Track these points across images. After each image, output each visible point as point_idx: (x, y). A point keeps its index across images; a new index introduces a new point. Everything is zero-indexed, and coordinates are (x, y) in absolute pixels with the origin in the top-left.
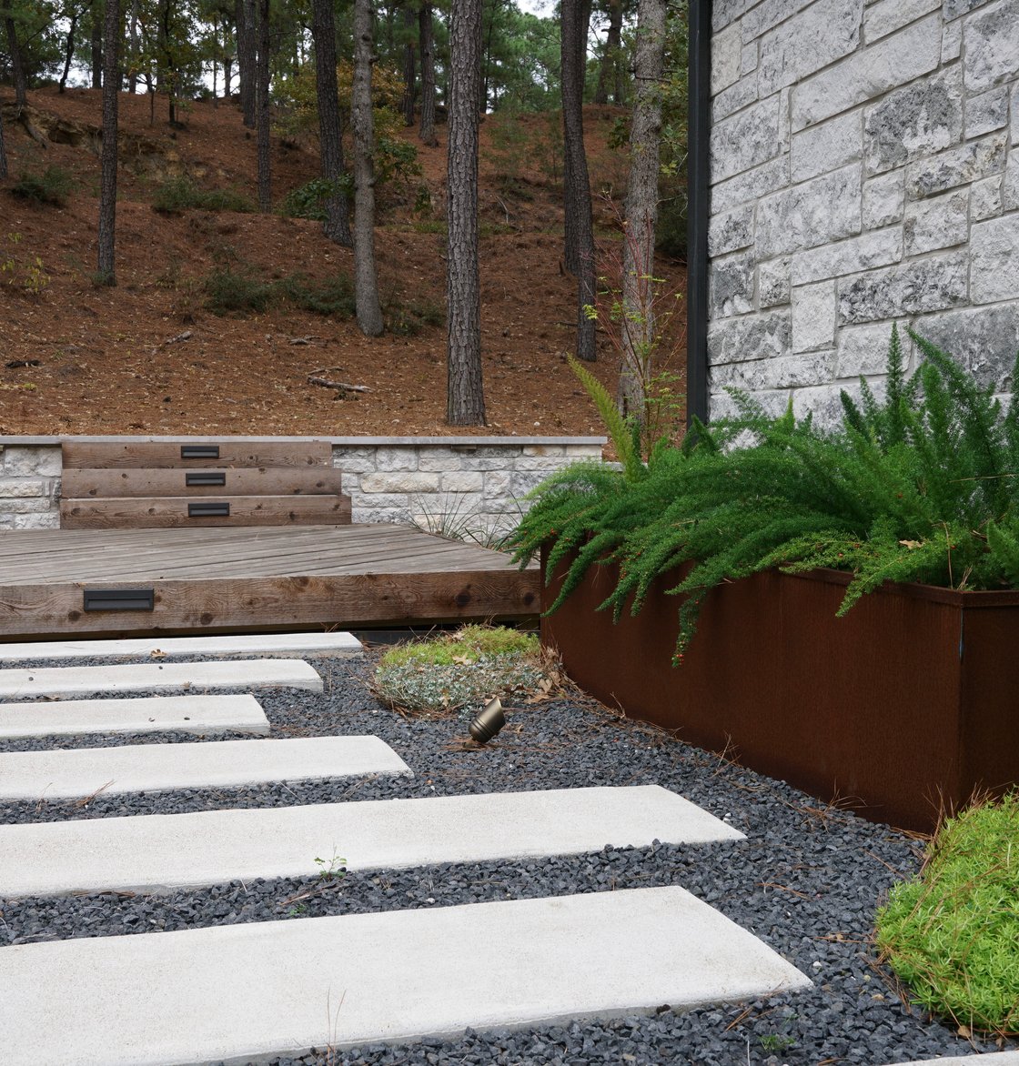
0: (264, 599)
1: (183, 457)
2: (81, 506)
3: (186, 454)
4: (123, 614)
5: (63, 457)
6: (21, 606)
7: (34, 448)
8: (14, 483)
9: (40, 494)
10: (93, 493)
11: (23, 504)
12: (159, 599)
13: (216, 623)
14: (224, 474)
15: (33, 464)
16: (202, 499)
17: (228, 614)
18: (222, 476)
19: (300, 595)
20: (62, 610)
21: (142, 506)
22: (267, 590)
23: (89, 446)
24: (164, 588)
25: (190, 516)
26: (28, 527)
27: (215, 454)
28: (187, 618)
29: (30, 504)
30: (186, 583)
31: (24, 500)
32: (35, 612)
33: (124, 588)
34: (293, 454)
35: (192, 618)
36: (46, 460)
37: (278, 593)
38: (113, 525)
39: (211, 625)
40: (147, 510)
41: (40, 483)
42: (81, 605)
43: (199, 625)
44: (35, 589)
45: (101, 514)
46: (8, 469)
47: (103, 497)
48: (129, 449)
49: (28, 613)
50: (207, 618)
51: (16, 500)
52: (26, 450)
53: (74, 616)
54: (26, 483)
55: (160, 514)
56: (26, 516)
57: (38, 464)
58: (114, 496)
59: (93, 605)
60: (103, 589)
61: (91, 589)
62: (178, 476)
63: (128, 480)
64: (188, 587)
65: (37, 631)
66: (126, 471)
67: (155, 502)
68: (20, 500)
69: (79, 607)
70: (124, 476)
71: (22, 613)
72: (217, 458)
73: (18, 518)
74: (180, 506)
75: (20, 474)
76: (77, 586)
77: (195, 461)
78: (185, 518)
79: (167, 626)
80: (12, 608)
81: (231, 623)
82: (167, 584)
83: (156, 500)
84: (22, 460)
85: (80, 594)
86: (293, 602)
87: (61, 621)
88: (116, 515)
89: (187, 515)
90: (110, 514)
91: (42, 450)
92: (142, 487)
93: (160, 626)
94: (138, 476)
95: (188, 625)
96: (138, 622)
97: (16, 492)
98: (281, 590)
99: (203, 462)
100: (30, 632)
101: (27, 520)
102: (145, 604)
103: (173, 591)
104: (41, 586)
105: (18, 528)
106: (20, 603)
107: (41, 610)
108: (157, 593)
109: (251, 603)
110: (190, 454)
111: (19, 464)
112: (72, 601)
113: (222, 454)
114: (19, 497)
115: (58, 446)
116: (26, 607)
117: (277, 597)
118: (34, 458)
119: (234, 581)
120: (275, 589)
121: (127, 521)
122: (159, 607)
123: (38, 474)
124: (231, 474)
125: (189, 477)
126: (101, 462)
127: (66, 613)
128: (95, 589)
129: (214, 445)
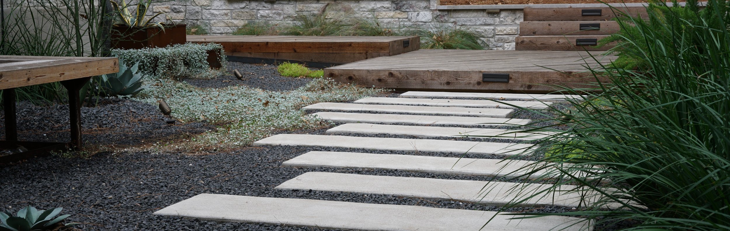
0: (553, 80)
1: (583, 15)
2: (525, 40)
3: (584, 14)
4: (497, 84)
5: (524, 15)
6: (460, 79)
7: (514, 11)
8: (504, 28)
9: (516, 33)
10: (534, 33)
11: (508, 38)
12: (511, 78)
13: (533, 89)
14: (599, 24)
15: (513, 19)
16: (583, 37)
17: (538, 86)
18: (598, 25)
19: (568, 79)
20: (475, 81)
21: (553, 40)
22: (555, 76)
23: (536, 10)
24: (513, 74)
25: (577, 45)
26: (510, 49)
27: (599, 14)
28: (522, 86)
29: (511, 38)
30: (522, 72)
31: (508, 36)
32: (465, 81)
33: (498, 73)
34: (642, 13)
35: (524, 86)
36: (520, 16)
37: (559, 78)
38: (540, 49)
39: (531, 90)
40: (556, 42)
41: (516, 28)
42: (481, 79)
43: (526, 89)
44: (465, 72)
45: (534, 43)
46: (502, 21)
47: (538, 35)
48: (556, 11)
49: (462, 81)
50: (530, 87)
51: (505, 36)
52: (510, 12)
53: (479, 83)
54: (510, 28)
55: (562, 44)
56: (509, 44)
57: (516, 19)
58: (544, 35)
59: (486, 79)
60: (490, 73)
61: (485, 73)
62: (576, 24)
63: (551, 27)
64: (523, 74)
65: (465, 88)
66: (550, 22)
67: (560, 38)
68: (507, 36)
69: (481, 80)
70: (549, 25)
71: (460, 81)
72: (600, 15)
73: (506, 45)
74: (573, 40)
75: (507, 23)
76: (480, 72)
77: (589, 17)
78: (574, 46)
79: (514, 89)
80: (457, 79)
81: (539, 89)
82: (514, 72)
83: (561, 37)
84: (508, 16)
85: (481, 75)
86: (565, 82)
87: (474, 85)
88: (541, 44)
89: (575, 44)
90: (538, 44)
91: (518, 12)
92: (558, 31)
93: (511, 89)
94: (556, 25)
95: (522, 89)
96: (503, 87)
97: (505, 32)
98: (560, 77)
99: (593, 17)
100: (463, 88)
101: (510, 45)
102: (506, 80)
103: (517, 75)
104: (467, 71)
105: (506, 49)
106: (459, 77)
107: (467, 80)
108: (511, 76)
109: (548, 81)
110: (586, 13)
111: (507, 19)
112: (478, 78)
113: (603, 13)
114: (506, 35)
115: (521, 10)
116: (462, 79)
117: (559, 79)
118: (514, 15)
119: (541, 72)
120: (558, 76)
121: (546, 47)
122: (511, 81)
123: (516, 24)
124: (603, 24)
125: (581, 26)
126: (541, 18)
127: (476, 82)
128: (487, 73)
129: (599, 9)
